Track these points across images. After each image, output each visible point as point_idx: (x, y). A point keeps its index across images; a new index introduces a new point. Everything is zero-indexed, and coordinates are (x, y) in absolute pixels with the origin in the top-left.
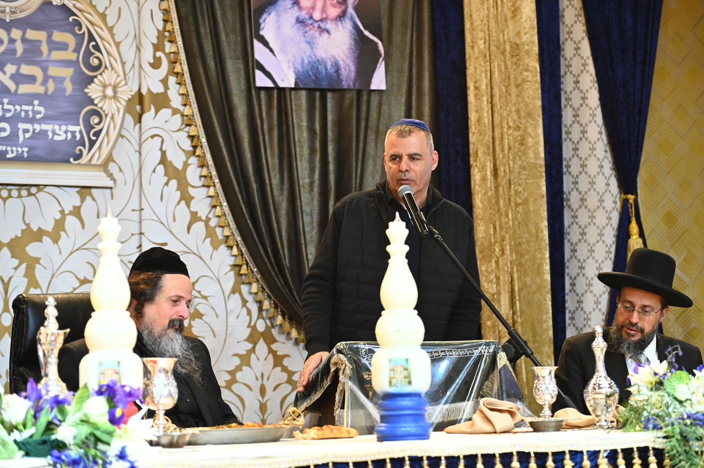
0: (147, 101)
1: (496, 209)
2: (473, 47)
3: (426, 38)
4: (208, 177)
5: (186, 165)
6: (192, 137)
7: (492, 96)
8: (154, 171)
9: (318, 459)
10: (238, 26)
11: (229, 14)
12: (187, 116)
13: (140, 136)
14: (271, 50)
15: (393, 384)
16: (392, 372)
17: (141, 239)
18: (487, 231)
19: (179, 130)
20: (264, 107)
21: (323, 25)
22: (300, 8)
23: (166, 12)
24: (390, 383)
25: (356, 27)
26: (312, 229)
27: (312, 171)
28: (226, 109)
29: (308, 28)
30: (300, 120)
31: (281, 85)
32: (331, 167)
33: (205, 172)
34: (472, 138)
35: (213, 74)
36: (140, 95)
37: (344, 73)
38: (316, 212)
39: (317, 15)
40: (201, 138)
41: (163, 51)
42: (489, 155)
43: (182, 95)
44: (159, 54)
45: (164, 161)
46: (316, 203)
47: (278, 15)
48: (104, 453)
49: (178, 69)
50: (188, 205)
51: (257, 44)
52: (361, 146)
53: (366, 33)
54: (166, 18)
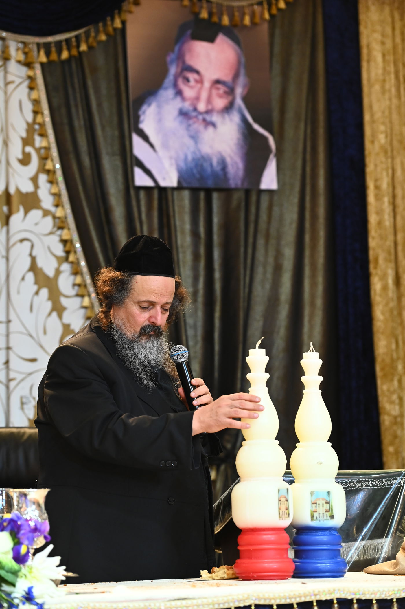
0: (15, 201)
1: (399, 321)
2: (373, 142)
3: (321, 131)
4: (82, 285)
5: (58, 272)
6: (64, 242)
7: (394, 196)
8: (23, 279)
9: (239, 601)
10: (115, 119)
11: (105, 105)
12: (59, 218)
13: (8, 239)
14: (152, 146)
15: (315, 518)
16: (314, 505)
17: (8, 355)
18: (388, 346)
19: (51, 233)
20: (143, 209)
21: (208, 118)
22: (183, 99)
23: (36, 102)
24: (312, 517)
25: (244, 120)
26: (196, 343)
27: (196, 279)
28: (102, 211)
29: (191, 122)
30: (183, 221)
31: (163, 183)
32: (217, 275)
33: (78, 280)
34: (372, 243)
35: (88, 171)
36: (7, 195)
37: (231, 170)
38: (200, 324)
39: (202, 107)
40: (74, 242)
41: (32, 145)
42: (390, 261)
43: (54, 195)
44: (28, 149)
45: (34, 267)
46: (200, 314)
47: (159, 107)
48: (9, 594)
49: (49, 165)
50: (60, 316)
51: (136, 140)
52: (250, 251)
53: (256, 127)
54: (36, 109)
